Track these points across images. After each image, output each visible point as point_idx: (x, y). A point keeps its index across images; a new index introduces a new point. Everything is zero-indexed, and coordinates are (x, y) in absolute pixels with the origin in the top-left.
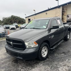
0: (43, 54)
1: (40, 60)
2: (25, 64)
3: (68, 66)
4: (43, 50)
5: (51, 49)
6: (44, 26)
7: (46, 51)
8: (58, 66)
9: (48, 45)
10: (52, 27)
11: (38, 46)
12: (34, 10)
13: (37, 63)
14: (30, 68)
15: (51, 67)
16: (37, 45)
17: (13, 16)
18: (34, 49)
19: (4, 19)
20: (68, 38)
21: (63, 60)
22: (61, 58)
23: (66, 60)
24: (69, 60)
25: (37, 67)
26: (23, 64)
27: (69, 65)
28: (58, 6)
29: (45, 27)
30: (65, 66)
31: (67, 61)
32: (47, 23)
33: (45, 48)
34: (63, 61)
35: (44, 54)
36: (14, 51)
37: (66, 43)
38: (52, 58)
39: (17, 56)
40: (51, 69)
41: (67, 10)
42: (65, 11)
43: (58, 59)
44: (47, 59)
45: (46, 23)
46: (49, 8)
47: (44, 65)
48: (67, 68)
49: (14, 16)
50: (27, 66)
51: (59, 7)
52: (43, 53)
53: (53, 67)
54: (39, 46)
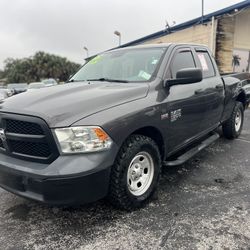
0: (134, 185)
1: (122, 209)
2: (55, 222)
3: (236, 236)
4: (135, 168)
5: (171, 164)
6: (141, 72)
7: (146, 171)
8: (196, 235)
9: (156, 148)
10: (174, 78)
11: (112, 146)
12: (118, 34)
13: (107, 220)
14: (75, 241)
15: (165, 239)
16: (109, 144)
17: (42, 54)
18: (96, 157)
19: (9, 65)
20: (237, 128)
21: (214, 210)
22: (210, 200)
23: (226, 210)
24: (241, 209)
25: (103, 234)
26: (50, 222)
27: (240, 232)
28: (203, 17)
29: (147, 76)
30: (221, 233)
31: (231, 213)
32: (155, 62)
33: (141, 159)
34: (214, 212)
35: (139, 185)
36: (10, 165)
37: (228, 146)
38: (170, 202)
39: (24, 190)
40: (162, 245)
41: (233, 33)
42: (228, 35)
43: (197, 204)
44: (152, 205)
45: (152, 60)
46: (171, 25)
47: (136, 228)
48: (232, 244)
49: (48, 55)
50: (64, 230)
51: (205, 20)
52: (136, 178)
53: (173, 238)
54: (118, 148)
